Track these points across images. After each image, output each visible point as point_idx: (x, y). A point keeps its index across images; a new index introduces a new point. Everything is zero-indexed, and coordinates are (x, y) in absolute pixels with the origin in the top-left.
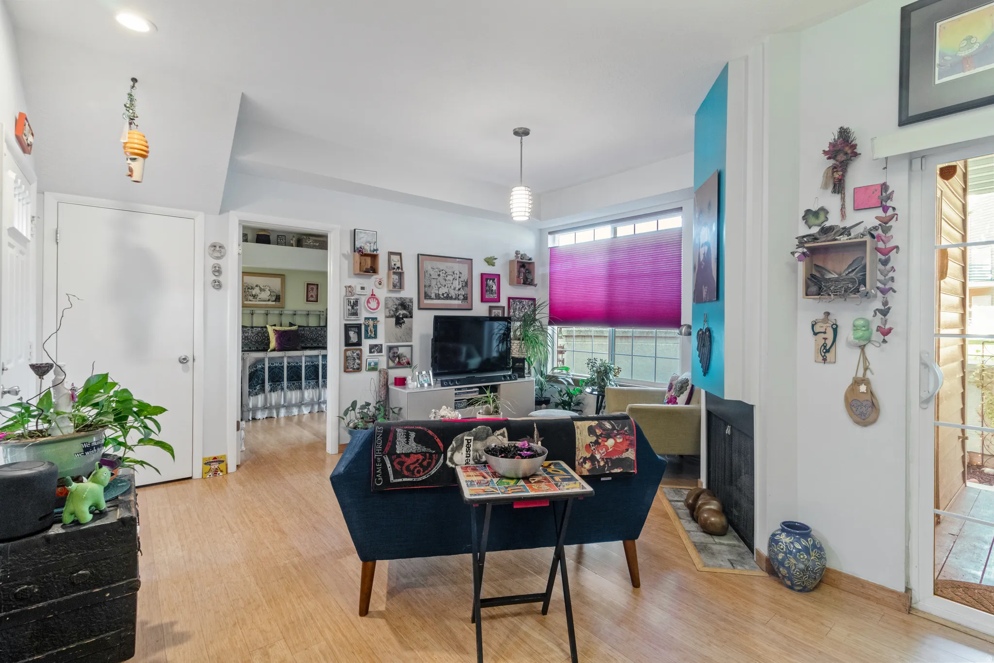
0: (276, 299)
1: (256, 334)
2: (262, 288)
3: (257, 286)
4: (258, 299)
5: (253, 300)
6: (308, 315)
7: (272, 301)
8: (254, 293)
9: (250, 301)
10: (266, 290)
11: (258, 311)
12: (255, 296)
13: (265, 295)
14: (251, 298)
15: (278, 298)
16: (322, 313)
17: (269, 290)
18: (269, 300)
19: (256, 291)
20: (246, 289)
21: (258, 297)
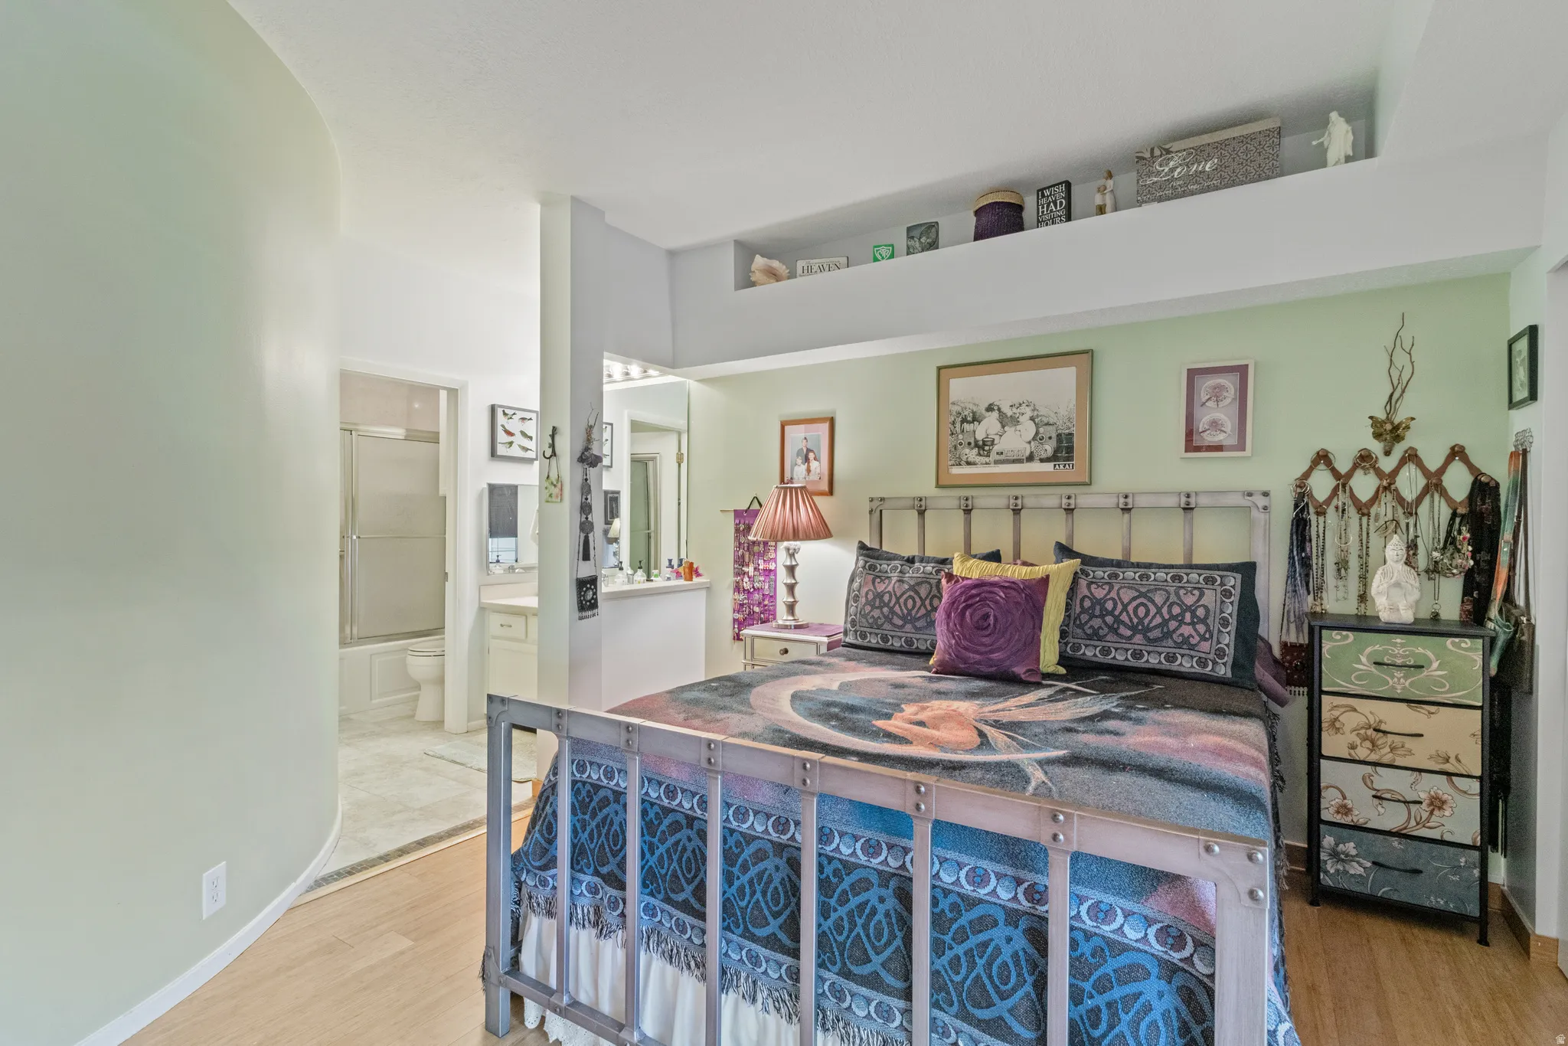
0: (1056, 451)
1: (912, 588)
2: (1009, 414)
3: (990, 409)
4: (994, 456)
5: (978, 459)
6: (1188, 509)
7: (1042, 461)
8: (980, 436)
9: (968, 463)
10: (1021, 419)
11: (984, 499)
12: (983, 447)
13: (1016, 440)
14: (972, 454)
15: (1064, 450)
16: (1261, 502)
17: (1032, 419)
18: (1030, 458)
19: (988, 426)
20: (958, 425)
21: (996, 448)
